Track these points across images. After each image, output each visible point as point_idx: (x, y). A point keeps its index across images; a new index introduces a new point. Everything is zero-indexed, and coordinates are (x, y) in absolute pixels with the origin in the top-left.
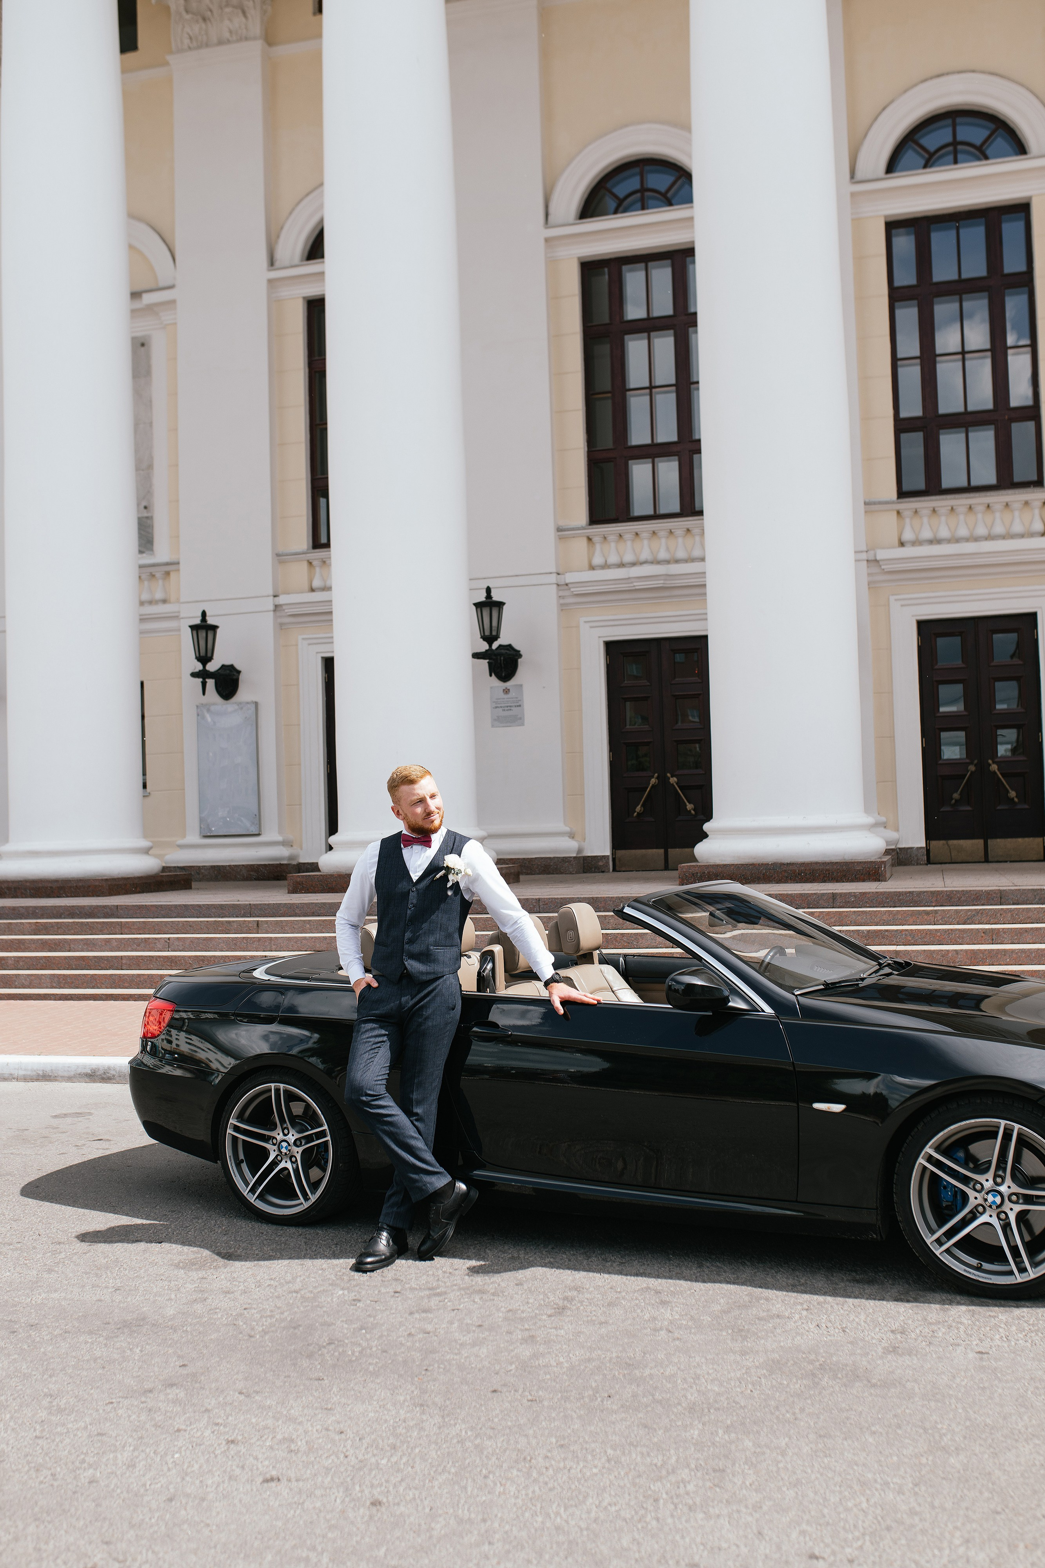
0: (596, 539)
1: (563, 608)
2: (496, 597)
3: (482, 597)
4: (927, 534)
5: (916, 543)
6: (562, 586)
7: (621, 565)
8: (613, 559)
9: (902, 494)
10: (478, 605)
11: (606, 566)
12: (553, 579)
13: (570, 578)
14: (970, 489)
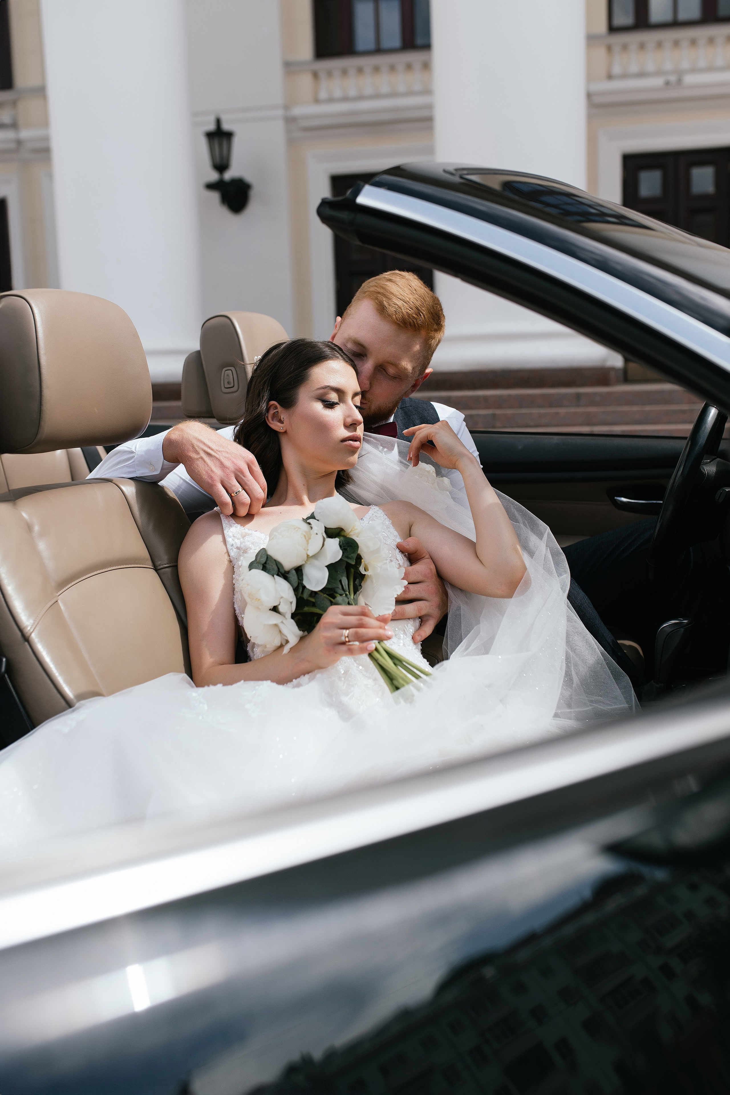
0: (322, 75)
1: (291, 143)
2: (226, 126)
3: (211, 127)
4: (634, 68)
5: (625, 76)
6: (290, 120)
7: (345, 99)
8: (338, 93)
9: (612, 29)
10: (210, 136)
11: (331, 100)
12: (280, 112)
13: (298, 111)
14: (675, 24)
